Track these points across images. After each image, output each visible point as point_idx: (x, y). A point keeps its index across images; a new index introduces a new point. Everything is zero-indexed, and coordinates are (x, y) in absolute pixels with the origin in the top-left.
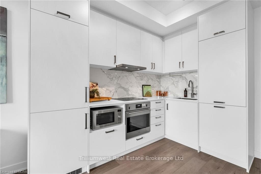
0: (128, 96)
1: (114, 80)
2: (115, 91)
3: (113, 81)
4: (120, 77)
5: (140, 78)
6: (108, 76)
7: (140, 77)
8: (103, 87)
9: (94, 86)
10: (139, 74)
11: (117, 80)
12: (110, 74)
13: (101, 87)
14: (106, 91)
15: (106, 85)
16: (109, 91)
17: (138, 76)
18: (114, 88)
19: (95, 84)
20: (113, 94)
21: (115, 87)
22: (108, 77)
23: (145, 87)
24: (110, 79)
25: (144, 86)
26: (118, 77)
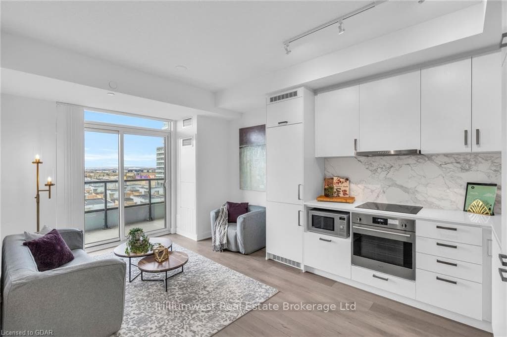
0: (414, 202)
1: (380, 173)
2: (382, 191)
3: (378, 174)
4: (392, 166)
5: (459, 165)
6: (367, 166)
7: (455, 164)
8: (359, 184)
9: (340, 182)
10: (456, 156)
11: (386, 172)
12: (371, 163)
13: (356, 184)
14: (364, 190)
15: (363, 181)
16: (370, 190)
17: (449, 161)
18: (379, 186)
19: (343, 179)
20: (378, 196)
21: (381, 185)
22: (367, 168)
23: (473, 188)
24: (371, 171)
25: (470, 186)
26: (387, 167)
